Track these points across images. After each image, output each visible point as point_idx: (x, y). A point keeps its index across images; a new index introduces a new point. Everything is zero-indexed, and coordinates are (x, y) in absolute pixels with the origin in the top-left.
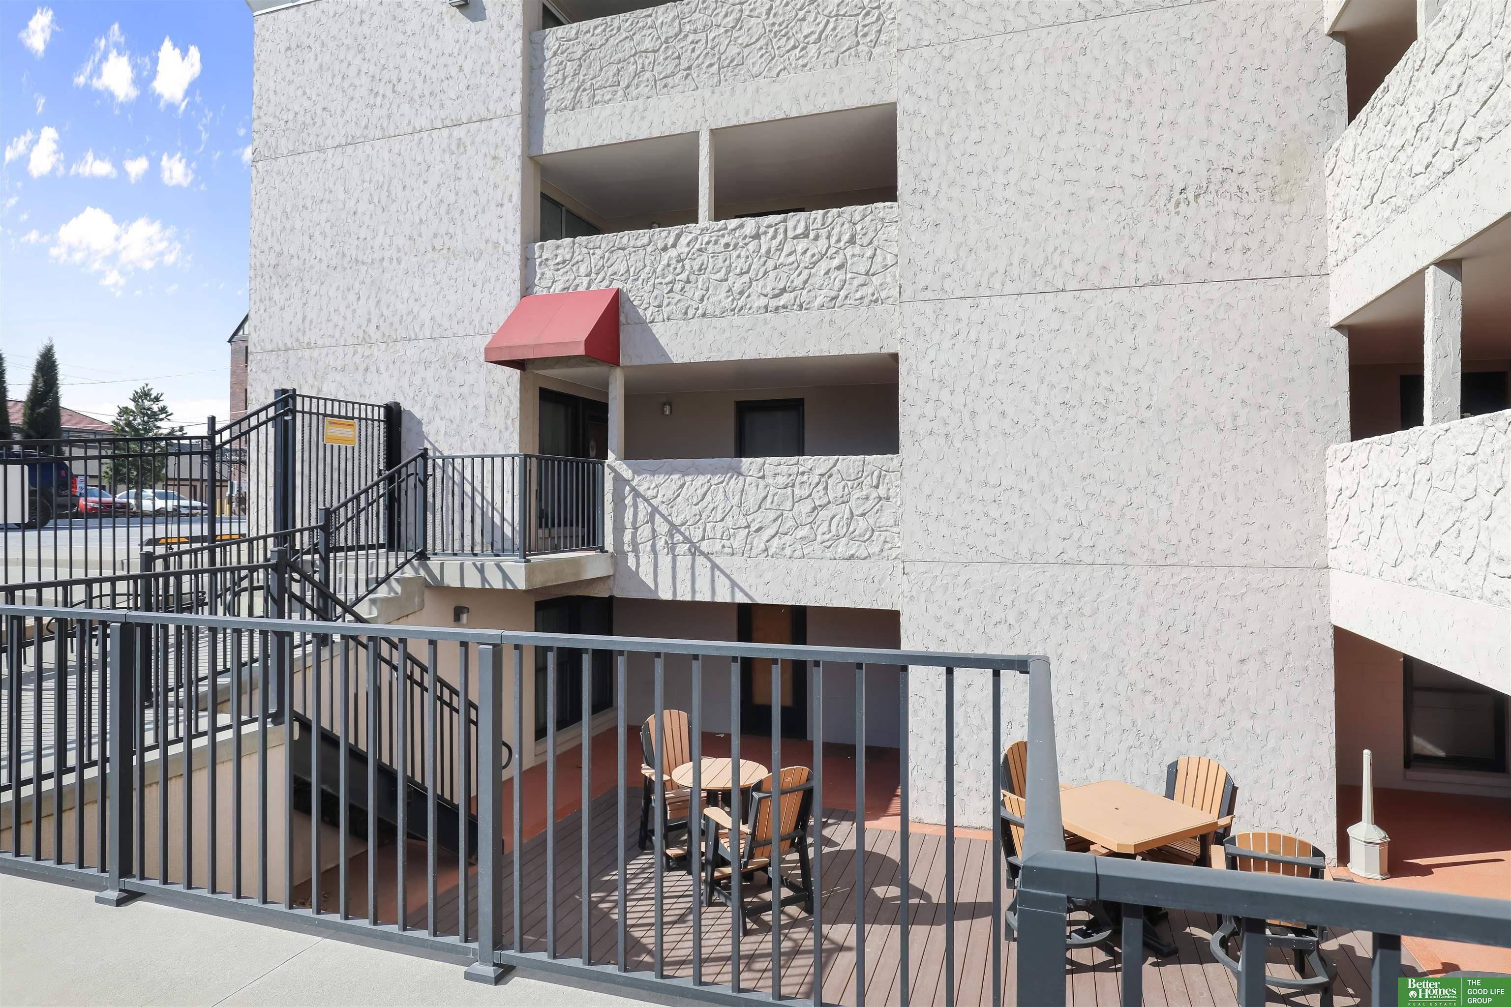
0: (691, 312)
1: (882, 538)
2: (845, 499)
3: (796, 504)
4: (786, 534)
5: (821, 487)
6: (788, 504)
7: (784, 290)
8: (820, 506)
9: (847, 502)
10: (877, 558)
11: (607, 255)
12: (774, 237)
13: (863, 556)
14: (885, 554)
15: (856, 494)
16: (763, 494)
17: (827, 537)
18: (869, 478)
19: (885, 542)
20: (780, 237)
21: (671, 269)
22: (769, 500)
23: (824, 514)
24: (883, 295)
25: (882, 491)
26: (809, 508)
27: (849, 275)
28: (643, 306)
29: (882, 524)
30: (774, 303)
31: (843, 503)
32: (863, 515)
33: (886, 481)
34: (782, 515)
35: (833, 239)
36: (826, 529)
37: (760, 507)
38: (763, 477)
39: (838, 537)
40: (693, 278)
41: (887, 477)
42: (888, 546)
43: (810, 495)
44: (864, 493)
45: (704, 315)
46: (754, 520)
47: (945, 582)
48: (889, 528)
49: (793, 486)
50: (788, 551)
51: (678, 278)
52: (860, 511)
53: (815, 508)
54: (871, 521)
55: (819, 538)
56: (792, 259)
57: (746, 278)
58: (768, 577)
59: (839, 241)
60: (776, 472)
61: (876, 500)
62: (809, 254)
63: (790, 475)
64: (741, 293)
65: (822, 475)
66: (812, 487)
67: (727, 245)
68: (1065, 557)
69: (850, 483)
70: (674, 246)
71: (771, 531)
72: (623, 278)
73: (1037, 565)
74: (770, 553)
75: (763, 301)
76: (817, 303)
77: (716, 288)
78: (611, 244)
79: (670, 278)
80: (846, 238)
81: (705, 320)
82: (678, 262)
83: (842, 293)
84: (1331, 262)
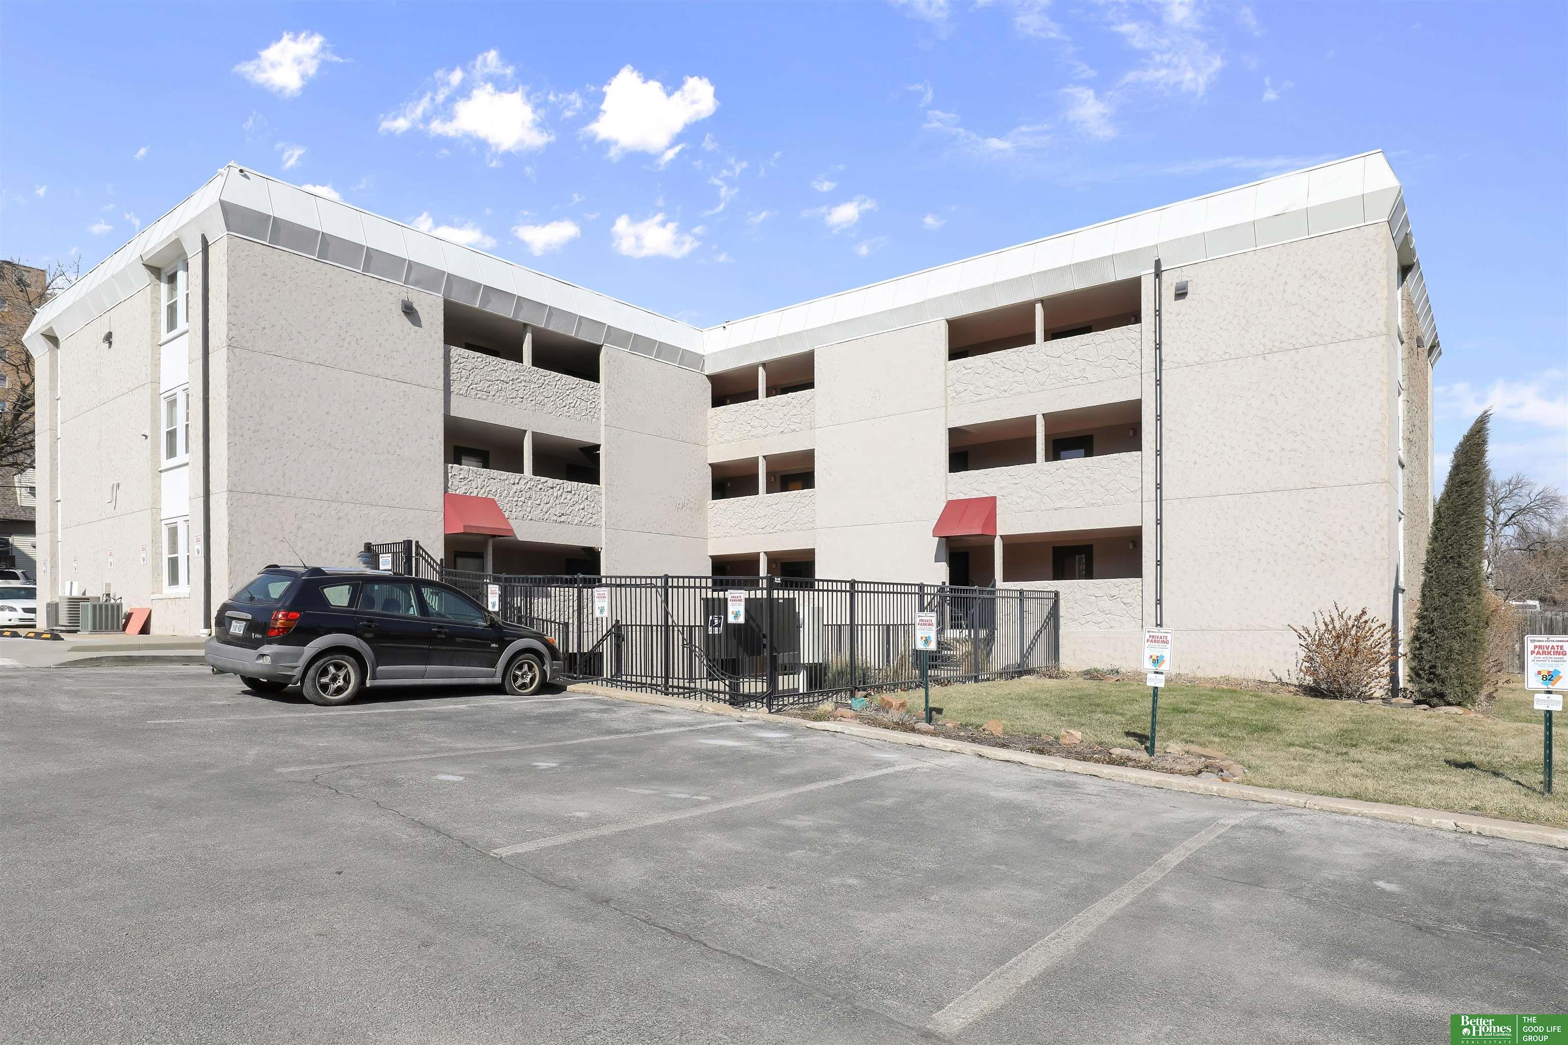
0: (525, 517)
7: (563, 514)
11: (486, 480)
12: (559, 490)
20: (561, 490)
21: (517, 494)
24: (597, 523)
27: (586, 513)
28: (504, 510)
30: (559, 519)
35: (581, 496)
40: (526, 501)
45: (531, 520)
51: (519, 499)
56: (565, 501)
57: (548, 506)
59: (582, 497)
62: (572, 500)
64: (547, 512)
67: (541, 489)
70: (518, 483)
72: (494, 494)
75: (555, 518)
76: (576, 522)
77: (536, 508)
78: (489, 475)
79: (516, 499)
80: (585, 497)
81: (531, 522)
82: (520, 492)
83: (584, 520)
84: (709, 536)
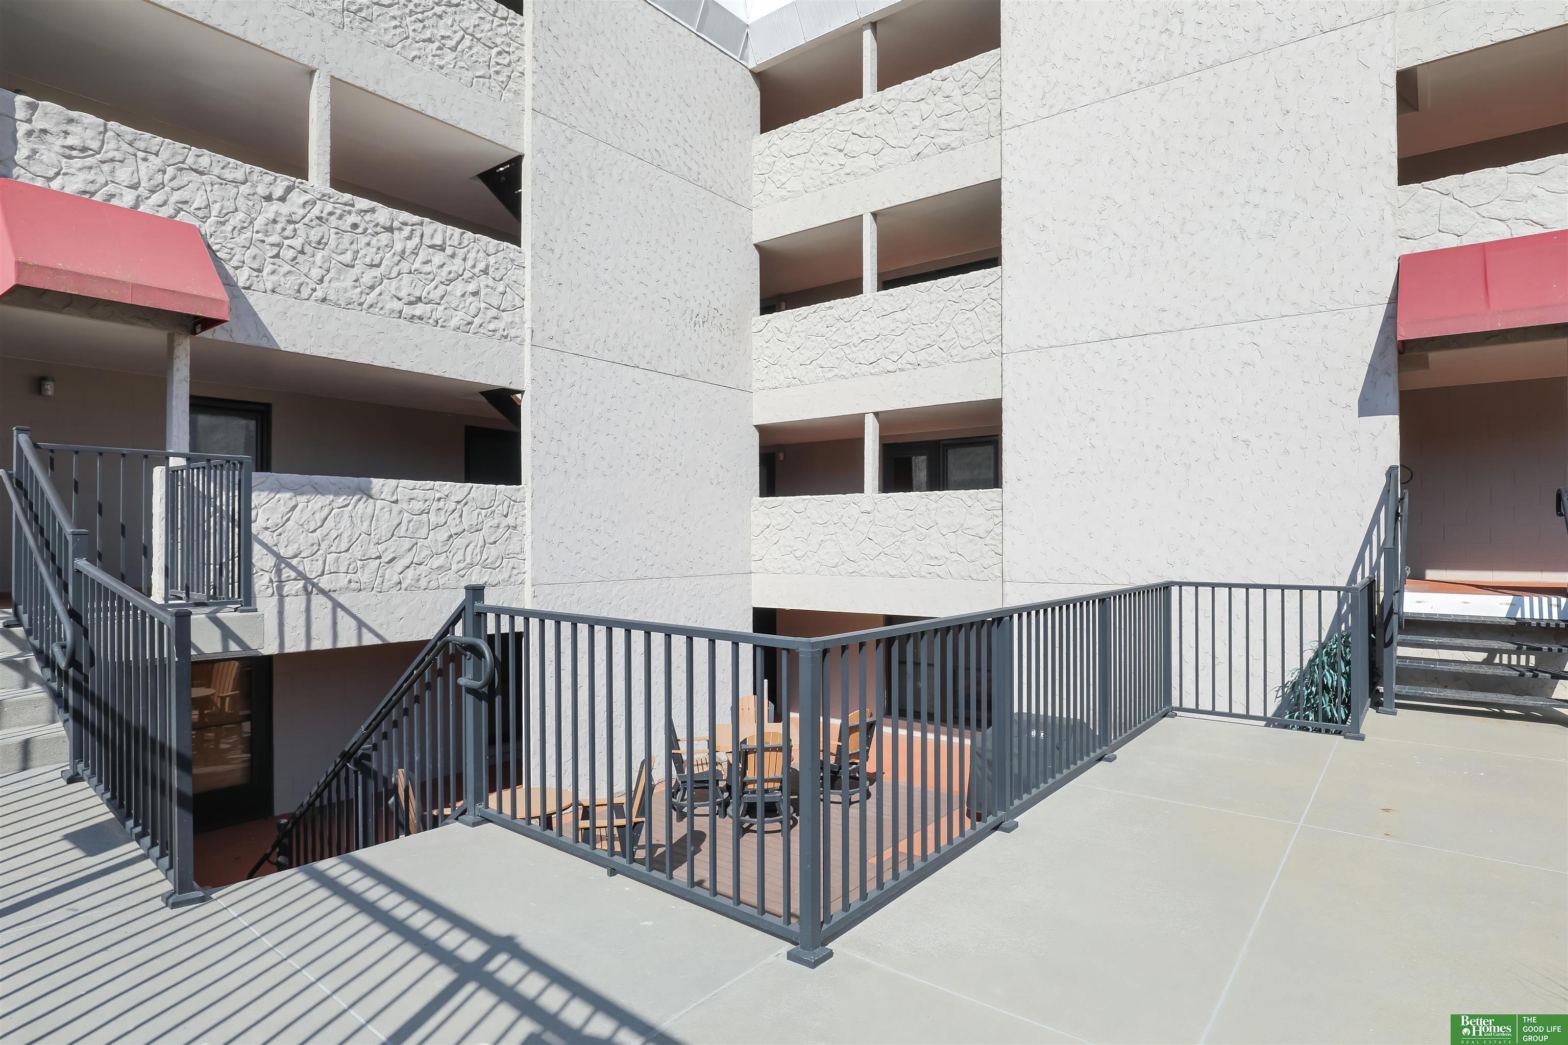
0: (305, 292)
1: (511, 565)
2: (479, 527)
3: (431, 532)
4: (421, 564)
5: (456, 514)
6: (424, 532)
7: (419, 299)
8: (456, 534)
9: (480, 530)
10: (506, 584)
11: (170, 171)
12: (409, 238)
13: (494, 583)
14: (512, 580)
15: (490, 522)
16: (397, 521)
17: (462, 565)
18: (501, 506)
19: (513, 568)
20: (416, 240)
21: (279, 227)
22: (403, 527)
23: (458, 542)
24: (513, 333)
25: (510, 521)
26: (446, 535)
27: (483, 305)
28: (234, 263)
29: (510, 551)
30: (408, 311)
31: (477, 531)
32: (495, 542)
33: (514, 511)
34: (417, 544)
35: (470, 263)
36: (461, 558)
37: (393, 535)
38: (396, 502)
39: (472, 565)
40: (308, 249)
41: (515, 507)
42: (515, 572)
43: (446, 523)
44: (496, 521)
45: (324, 300)
46: (386, 549)
47: (564, 601)
48: (515, 555)
49: (428, 513)
50: (423, 583)
51: (286, 242)
52: (492, 540)
53: (451, 536)
54: (502, 548)
55: (454, 568)
56: (427, 268)
57: (376, 272)
58: (402, 612)
59: (474, 266)
60: (412, 496)
61: (506, 529)
62: (446, 269)
63: (426, 500)
64: (372, 288)
65: (458, 502)
66: (448, 514)
67: (355, 226)
68: (638, 574)
69: (483, 512)
70: (283, 199)
71: (405, 561)
72: (200, 214)
73: (622, 582)
74: (403, 586)
75: (397, 305)
76: (454, 322)
77: (339, 272)
78: (180, 158)
79: (275, 238)
80: (481, 266)
81: (324, 306)
82: (289, 222)
83: (477, 321)
84: (756, 386)
